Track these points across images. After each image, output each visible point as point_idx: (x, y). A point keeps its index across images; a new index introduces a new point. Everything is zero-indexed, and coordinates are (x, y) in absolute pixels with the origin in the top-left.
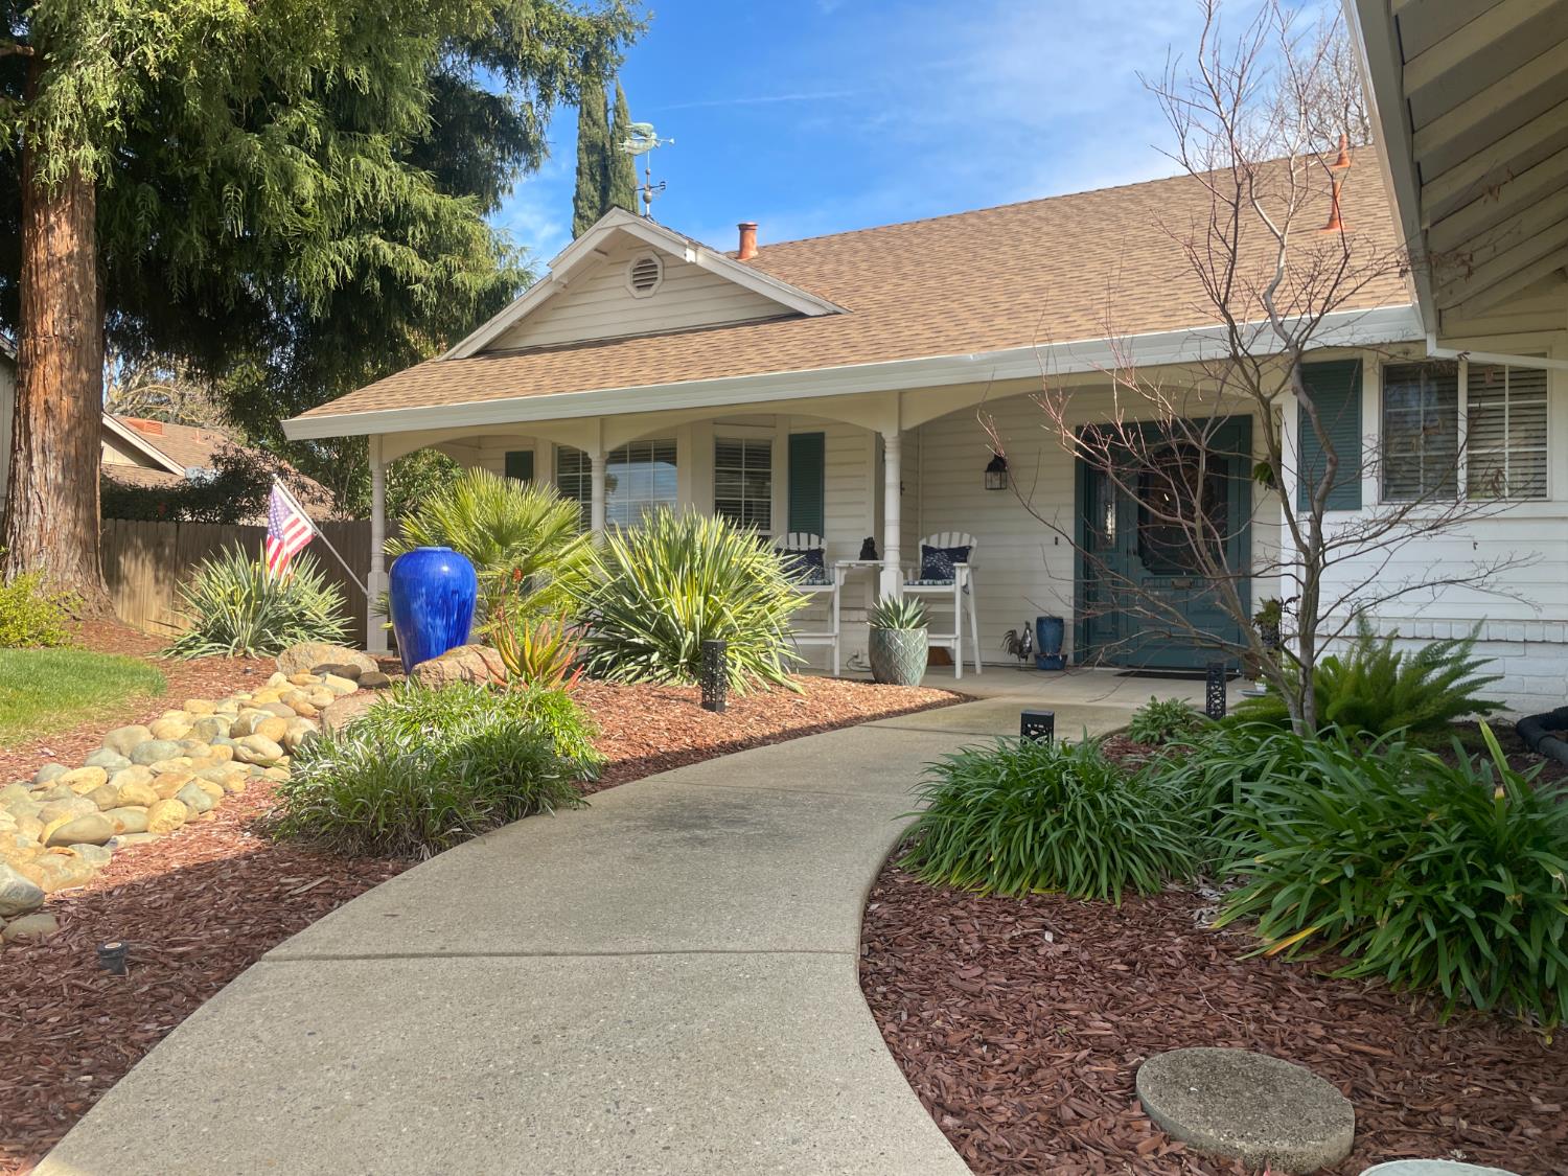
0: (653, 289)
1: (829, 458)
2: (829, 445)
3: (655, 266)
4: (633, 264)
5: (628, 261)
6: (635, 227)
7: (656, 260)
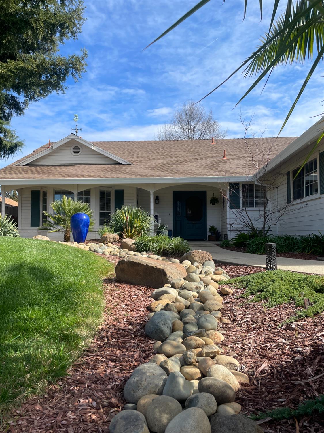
0: (79, 154)
1: (125, 195)
2: (125, 192)
3: (79, 148)
4: (73, 147)
5: (72, 146)
6: (78, 139)
7: (79, 147)
